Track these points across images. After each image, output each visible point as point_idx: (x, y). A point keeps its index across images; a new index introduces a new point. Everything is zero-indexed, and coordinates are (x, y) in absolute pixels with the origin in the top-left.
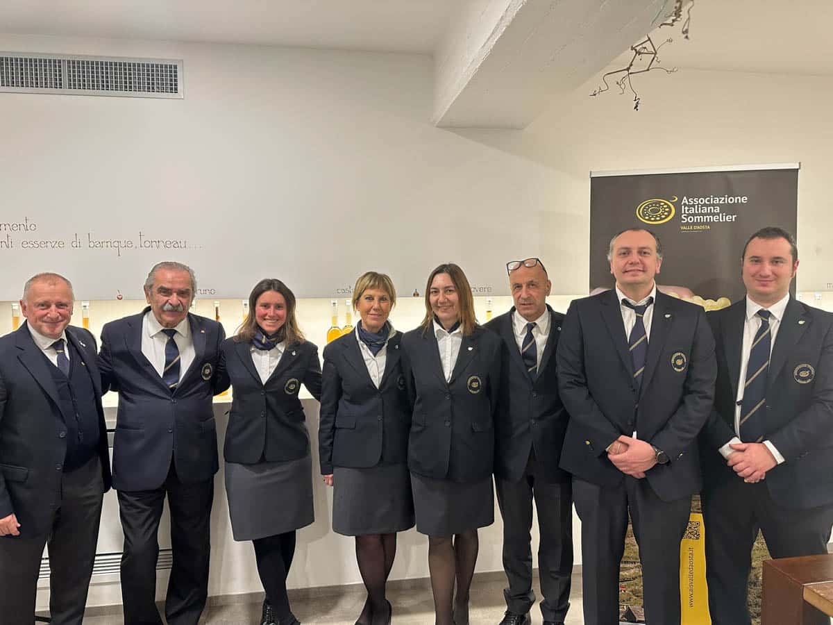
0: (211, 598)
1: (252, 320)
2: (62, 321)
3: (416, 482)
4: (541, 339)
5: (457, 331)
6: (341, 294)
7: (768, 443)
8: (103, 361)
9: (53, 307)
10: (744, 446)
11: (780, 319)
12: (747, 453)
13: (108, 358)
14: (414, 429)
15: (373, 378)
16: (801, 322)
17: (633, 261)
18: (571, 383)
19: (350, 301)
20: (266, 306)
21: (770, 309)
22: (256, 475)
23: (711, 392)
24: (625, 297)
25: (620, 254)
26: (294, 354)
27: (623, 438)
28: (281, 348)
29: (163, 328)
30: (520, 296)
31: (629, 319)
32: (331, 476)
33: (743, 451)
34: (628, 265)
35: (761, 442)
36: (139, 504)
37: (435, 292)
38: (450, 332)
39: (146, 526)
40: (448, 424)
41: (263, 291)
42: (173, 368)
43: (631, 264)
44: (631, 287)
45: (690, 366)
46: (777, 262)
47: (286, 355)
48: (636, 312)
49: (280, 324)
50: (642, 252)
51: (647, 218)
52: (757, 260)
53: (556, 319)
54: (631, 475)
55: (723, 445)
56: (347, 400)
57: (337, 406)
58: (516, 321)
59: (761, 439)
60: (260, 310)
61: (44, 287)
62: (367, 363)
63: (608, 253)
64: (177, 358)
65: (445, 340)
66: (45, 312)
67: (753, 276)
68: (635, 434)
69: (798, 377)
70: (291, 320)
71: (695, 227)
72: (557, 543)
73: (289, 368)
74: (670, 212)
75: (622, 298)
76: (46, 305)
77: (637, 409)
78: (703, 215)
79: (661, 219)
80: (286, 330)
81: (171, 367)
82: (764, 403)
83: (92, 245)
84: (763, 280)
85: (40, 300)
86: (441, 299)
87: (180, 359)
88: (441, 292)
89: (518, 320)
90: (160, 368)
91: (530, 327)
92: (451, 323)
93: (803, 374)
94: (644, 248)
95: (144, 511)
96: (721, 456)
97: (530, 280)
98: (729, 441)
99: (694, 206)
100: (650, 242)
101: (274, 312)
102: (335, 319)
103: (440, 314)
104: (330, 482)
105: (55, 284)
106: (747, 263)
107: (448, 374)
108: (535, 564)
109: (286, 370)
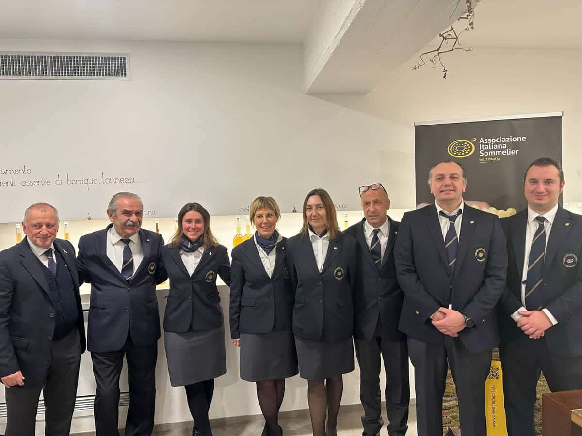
0: (156, 425)
1: (180, 231)
2: (50, 237)
3: (298, 342)
4: (384, 240)
5: (325, 236)
6: (242, 212)
7: (545, 310)
8: (80, 262)
9: (44, 227)
10: (529, 312)
11: (552, 223)
12: (530, 317)
13: (84, 261)
14: (297, 306)
15: (267, 271)
16: (567, 224)
17: (446, 183)
18: (405, 271)
19: (248, 217)
20: (189, 221)
21: (544, 216)
22: (186, 340)
23: (504, 275)
24: (442, 210)
25: (437, 179)
26: (210, 254)
27: (442, 309)
28: (201, 250)
29: (121, 238)
30: (368, 211)
31: (445, 225)
32: (238, 339)
33: (528, 316)
34: (443, 187)
35: (541, 310)
36: (106, 361)
37: (310, 209)
38: (320, 237)
39: (112, 376)
40: (321, 301)
41: (187, 211)
42: (128, 266)
43: (446, 185)
44: (445, 202)
45: (489, 258)
46: (549, 182)
47: (205, 255)
48: (450, 220)
49: (200, 234)
50: (452, 177)
51: (455, 153)
52: (535, 181)
53: (394, 226)
54: (448, 335)
55: (513, 313)
56: (250, 287)
57: (242, 291)
58: (366, 228)
59: (540, 308)
60: (186, 225)
61: (37, 213)
62: (262, 260)
63: (428, 179)
64: (131, 259)
65: (317, 243)
66: (39, 230)
67: (532, 192)
68: (450, 306)
69: (566, 263)
70: (207, 231)
71: (489, 159)
72: (398, 383)
73: (208, 264)
74: (471, 149)
75: (440, 210)
76: (40, 226)
77: (451, 289)
78: (495, 150)
79: (466, 154)
80: (204, 238)
81: (127, 266)
82: (542, 282)
83: (69, 182)
84: (539, 195)
85: (35, 222)
86: (314, 213)
87: (133, 260)
88: (314, 208)
89: (367, 227)
90: (119, 267)
91: (376, 232)
92: (321, 230)
93: (570, 261)
94: (453, 174)
95: (109, 366)
96: (512, 319)
97: (376, 199)
98: (517, 309)
99: (488, 144)
100: (458, 170)
101: (195, 225)
102: (238, 229)
103: (313, 224)
104: (238, 344)
105: (45, 211)
106: (527, 183)
107: (320, 266)
108: (383, 399)
109: (205, 265)
